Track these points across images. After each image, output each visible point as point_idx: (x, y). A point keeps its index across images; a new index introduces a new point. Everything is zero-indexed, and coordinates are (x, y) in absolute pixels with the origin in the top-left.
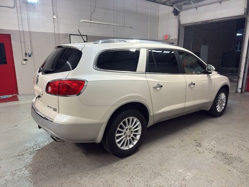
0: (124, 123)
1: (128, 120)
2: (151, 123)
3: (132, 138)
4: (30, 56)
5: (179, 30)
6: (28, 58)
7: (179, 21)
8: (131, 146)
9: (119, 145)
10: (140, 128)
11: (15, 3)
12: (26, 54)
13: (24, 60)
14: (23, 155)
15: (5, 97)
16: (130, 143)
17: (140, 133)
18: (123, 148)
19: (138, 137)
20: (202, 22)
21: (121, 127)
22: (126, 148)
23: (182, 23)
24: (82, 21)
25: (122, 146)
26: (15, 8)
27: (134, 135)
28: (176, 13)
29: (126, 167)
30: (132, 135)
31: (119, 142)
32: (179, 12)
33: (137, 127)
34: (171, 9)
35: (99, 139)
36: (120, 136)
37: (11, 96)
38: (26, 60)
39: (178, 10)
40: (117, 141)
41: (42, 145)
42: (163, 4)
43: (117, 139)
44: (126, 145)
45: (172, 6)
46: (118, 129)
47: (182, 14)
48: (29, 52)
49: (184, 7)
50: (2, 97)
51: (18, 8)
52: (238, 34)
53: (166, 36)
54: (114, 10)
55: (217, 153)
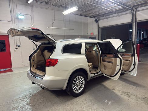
0: (76, 79)
1: (78, 77)
2: (89, 79)
3: (80, 87)
4: (19, 46)
5: (99, 30)
6: (18, 47)
7: (98, 25)
8: (80, 91)
9: (74, 91)
10: (84, 81)
11: (12, 19)
12: (17, 46)
13: (16, 49)
14: (24, 99)
15: (5, 70)
16: (80, 89)
17: (84, 84)
18: (76, 92)
19: (83, 86)
20: (111, 26)
21: (75, 81)
22: (78, 92)
23: (100, 26)
24: (48, 27)
25: (76, 91)
26: (12, 22)
27: (81, 85)
28: (97, 21)
29: (78, 101)
30: (80, 85)
31: (74, 89)
32: (98, 21)
33: (82, 81)
34: (94, 19)
35: (65, 88)
36: (75, 86)
37: (8, 69)
38: (17, 49)
39: (98, 20)
40: (73, 88)
41: (33, 93)
42: (89, 17)
43: (73, 87)
44: (78, 90)
45: (94, 18)
46: (74, 82)
47: (100, 22)
48: (19, 44)
49: (100, 18)
50: (1, 70)
51: (14, 22)
52: (130, 30)
53: (92, 33)
54: (64, 21)
55: (123, 92)
